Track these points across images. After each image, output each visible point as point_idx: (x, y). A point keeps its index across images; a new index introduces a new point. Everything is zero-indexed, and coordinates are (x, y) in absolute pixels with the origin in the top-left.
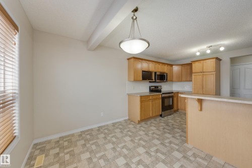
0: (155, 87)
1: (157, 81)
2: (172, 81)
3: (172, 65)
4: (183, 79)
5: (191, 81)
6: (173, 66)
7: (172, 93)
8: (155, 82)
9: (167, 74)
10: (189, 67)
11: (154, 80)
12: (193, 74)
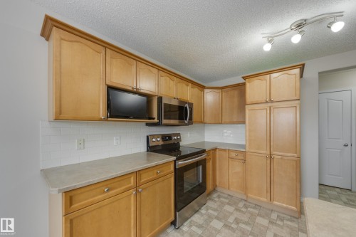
0: (164, 137)
1: (164, 121)
2: (202, 122)
3: (203, 88)
4: (226, 118)
5: (244, 122)
6: (206, 91)
7: (204, 151)
8: (159, 124)
9: (191, 105)
10: (236, 93)
11: (156, 120)
12: (247, 107)
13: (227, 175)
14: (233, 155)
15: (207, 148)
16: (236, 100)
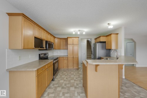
0: (44, 54)
1: (48, 49)
2: (55, 49)
4: (62, 48)
5: (67, 49)
6: (56, 38)
8: (46, 50)
10: (64, 41)
11: (45, 48)
12: (68, 45)
13: (63, 64)
14: (65, 58)
15: (59, 57)
16: (65, 43)
